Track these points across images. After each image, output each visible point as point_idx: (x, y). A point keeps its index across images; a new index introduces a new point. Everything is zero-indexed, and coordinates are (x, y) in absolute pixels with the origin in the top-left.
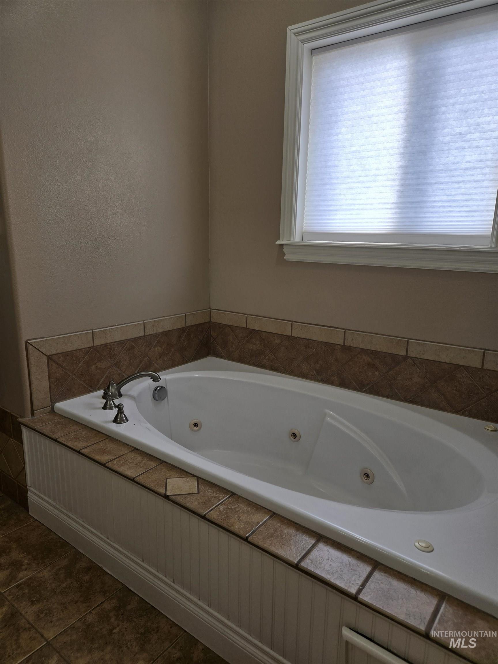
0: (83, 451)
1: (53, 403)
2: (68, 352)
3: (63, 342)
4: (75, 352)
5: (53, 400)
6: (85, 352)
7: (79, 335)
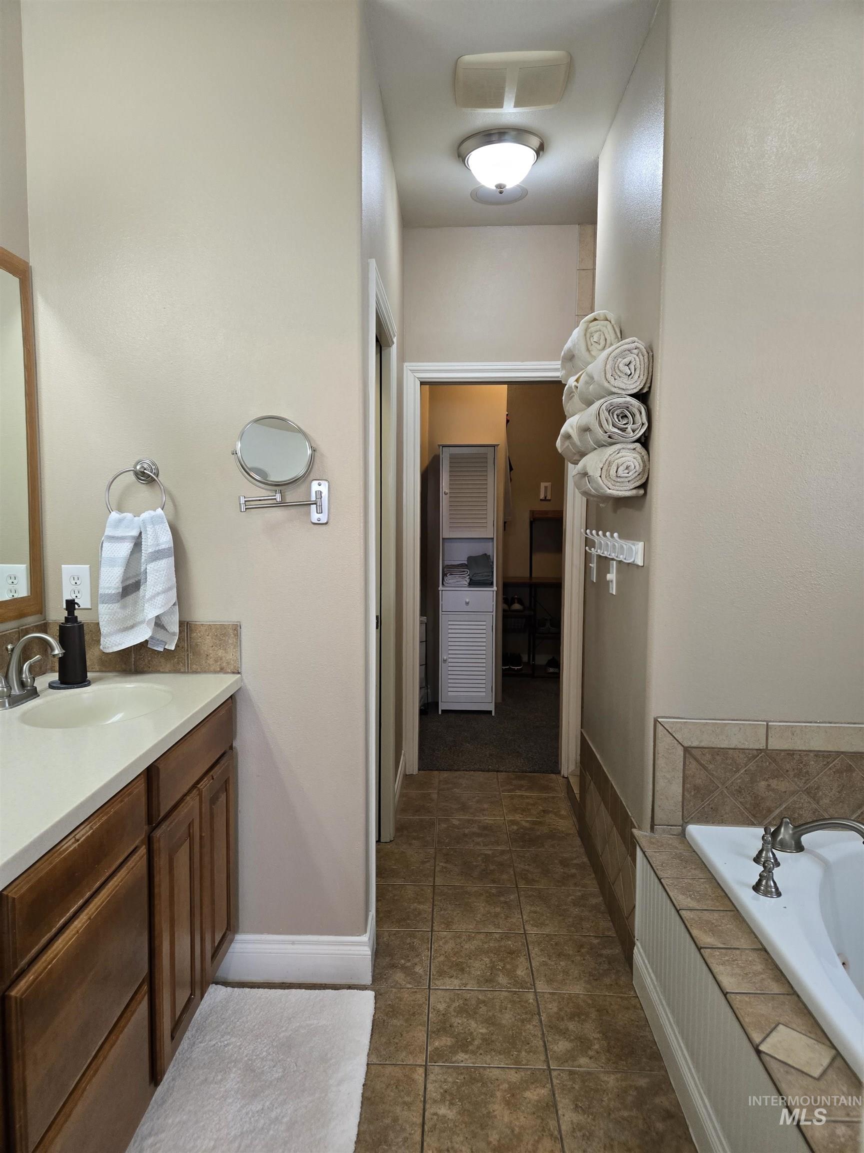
0: (683, 913)
1: (685, 822)
2: (719, 748)
3: (713, 732)
4: (731, 752)
5: (687, 819)
6: (751, 755)
7: (742, 726)
